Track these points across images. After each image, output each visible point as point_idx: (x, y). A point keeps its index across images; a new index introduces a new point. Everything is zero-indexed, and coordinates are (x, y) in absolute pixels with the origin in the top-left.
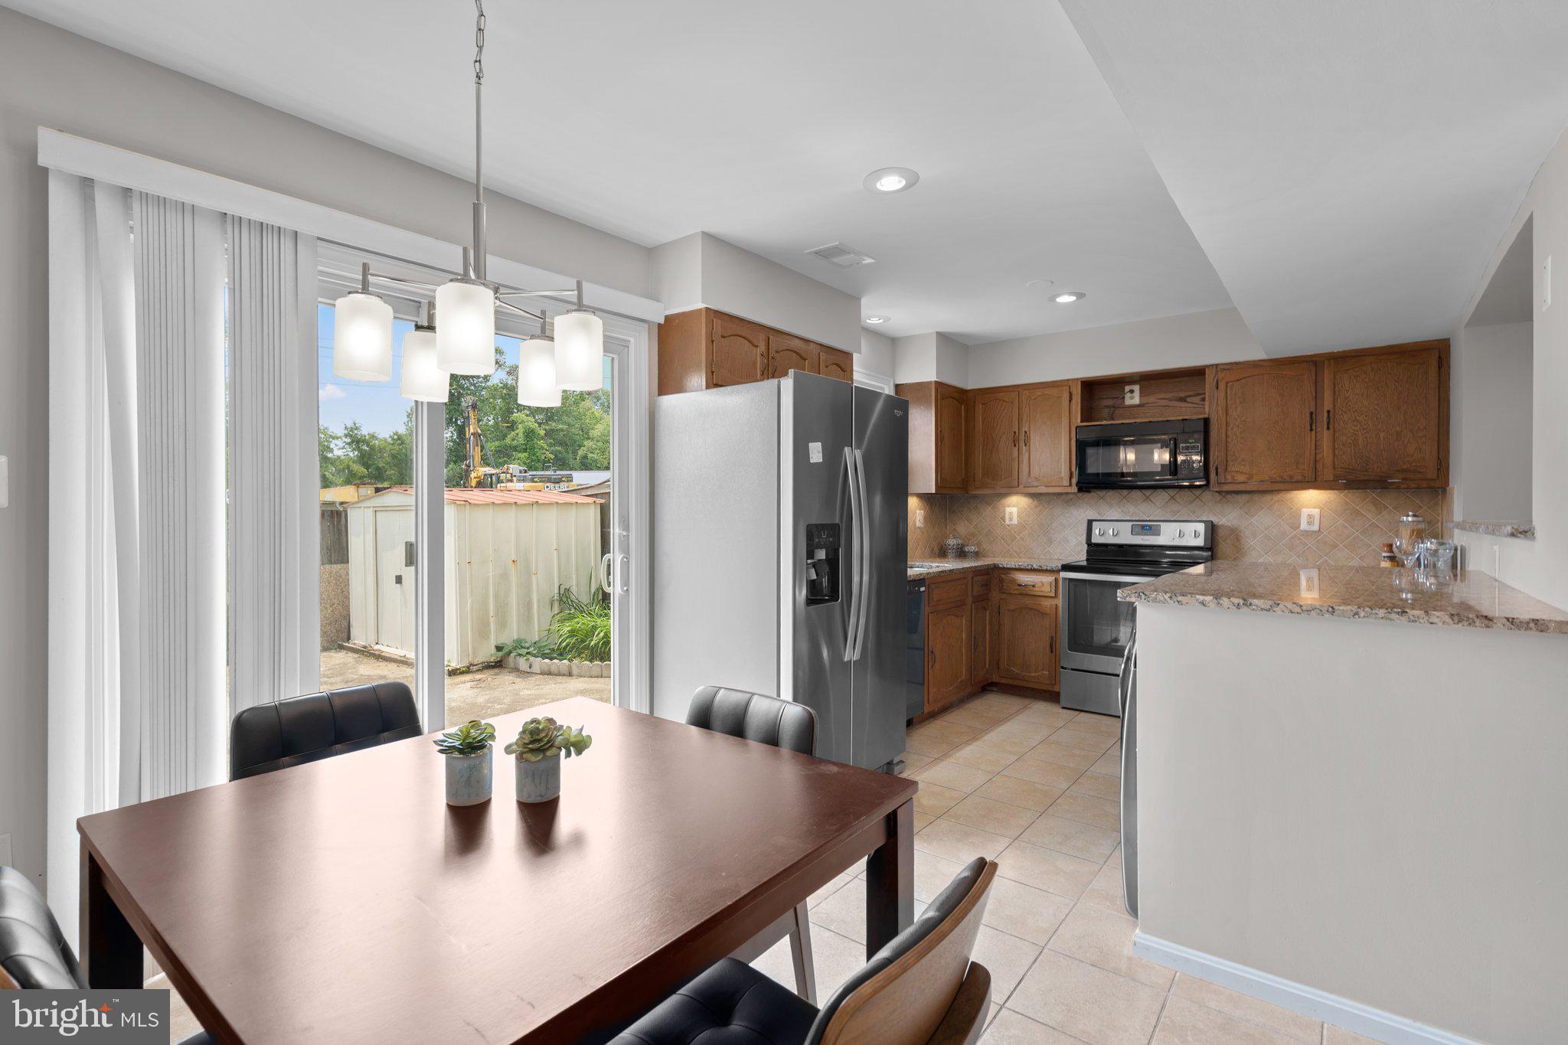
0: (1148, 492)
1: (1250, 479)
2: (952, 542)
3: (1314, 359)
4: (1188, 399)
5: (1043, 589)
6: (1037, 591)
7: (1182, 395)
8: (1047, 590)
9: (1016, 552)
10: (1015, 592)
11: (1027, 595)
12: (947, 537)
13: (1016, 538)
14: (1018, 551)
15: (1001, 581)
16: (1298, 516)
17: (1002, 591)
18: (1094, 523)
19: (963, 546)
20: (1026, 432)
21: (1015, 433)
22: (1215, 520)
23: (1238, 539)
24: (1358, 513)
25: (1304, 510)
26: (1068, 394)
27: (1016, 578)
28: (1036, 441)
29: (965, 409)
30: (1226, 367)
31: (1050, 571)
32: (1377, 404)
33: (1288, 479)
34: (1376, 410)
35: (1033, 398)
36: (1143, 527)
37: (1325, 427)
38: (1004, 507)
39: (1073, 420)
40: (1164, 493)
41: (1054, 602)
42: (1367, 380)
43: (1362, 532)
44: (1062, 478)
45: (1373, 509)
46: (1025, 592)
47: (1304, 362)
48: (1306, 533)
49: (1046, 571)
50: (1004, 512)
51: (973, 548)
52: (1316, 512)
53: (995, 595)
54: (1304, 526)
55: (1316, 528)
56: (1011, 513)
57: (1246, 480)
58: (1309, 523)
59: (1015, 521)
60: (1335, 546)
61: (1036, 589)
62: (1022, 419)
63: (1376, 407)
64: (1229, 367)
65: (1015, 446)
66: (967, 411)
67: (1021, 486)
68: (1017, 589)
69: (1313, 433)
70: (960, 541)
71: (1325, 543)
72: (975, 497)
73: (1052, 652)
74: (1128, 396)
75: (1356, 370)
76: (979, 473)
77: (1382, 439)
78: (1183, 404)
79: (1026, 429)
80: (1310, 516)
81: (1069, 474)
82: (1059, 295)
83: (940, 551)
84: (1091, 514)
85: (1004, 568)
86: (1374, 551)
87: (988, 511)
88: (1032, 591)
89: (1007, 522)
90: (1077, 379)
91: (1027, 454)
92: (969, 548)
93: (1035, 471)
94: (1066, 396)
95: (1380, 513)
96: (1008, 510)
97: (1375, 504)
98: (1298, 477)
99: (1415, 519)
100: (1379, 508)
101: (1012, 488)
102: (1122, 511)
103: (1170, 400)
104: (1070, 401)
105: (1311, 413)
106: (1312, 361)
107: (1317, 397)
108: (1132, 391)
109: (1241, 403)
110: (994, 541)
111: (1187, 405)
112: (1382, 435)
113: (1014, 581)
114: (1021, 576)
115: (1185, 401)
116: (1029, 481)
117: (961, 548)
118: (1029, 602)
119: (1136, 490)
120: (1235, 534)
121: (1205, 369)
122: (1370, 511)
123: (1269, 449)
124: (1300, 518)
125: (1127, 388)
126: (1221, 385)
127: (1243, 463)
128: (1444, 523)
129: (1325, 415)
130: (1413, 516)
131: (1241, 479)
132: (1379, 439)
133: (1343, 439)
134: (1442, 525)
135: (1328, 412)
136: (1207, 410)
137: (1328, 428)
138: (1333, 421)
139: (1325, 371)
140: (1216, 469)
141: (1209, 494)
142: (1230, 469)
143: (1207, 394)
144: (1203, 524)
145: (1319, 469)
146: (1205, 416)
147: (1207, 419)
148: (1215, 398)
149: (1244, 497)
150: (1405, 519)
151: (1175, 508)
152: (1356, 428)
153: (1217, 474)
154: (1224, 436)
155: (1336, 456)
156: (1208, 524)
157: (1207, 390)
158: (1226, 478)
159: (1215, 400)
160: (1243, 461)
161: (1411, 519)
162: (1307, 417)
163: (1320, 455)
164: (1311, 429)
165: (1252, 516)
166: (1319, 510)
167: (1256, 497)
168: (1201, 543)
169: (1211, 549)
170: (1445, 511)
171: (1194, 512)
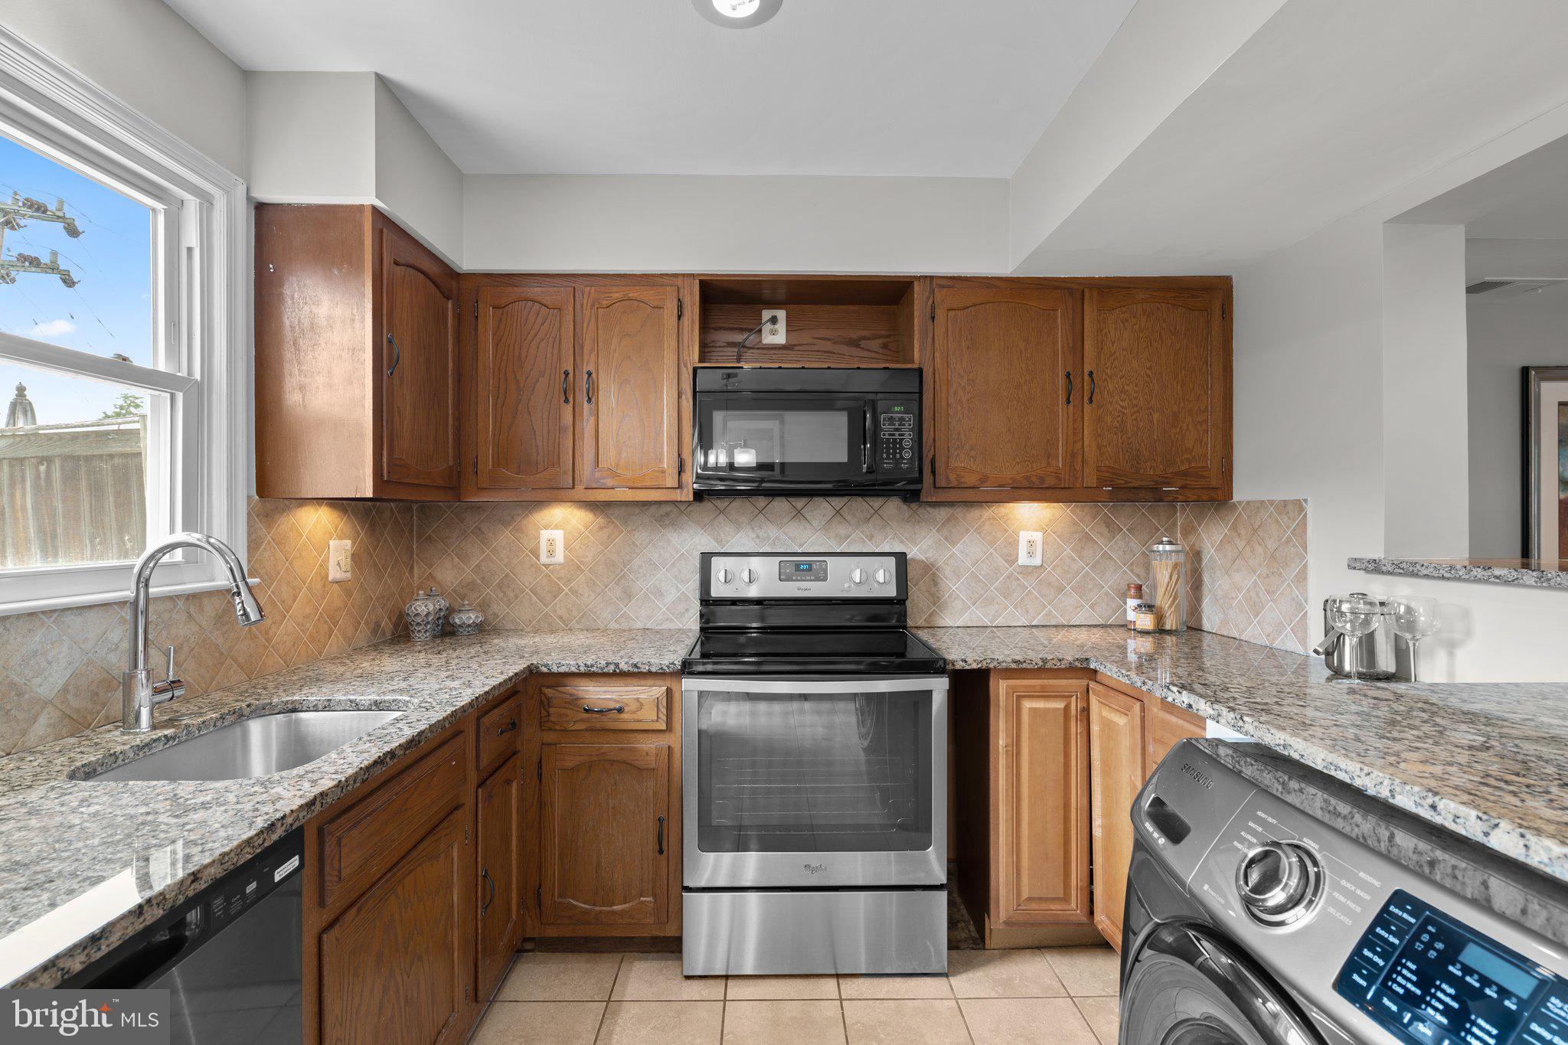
0: (800, 502)
1: (984, 482)
2: (423, 607)
3: (1069, 285)
4: (863, 343)
5: (640, 715)
6: (628, 720)
7: (853, 334)
8: (650, 717)
9: (561, 618)
10: (576, 727)
11: (605, 730)
12: (412, 596)
13: (561, 590)
14: (565, 616)
15: (545, 703)
16: (1014, 543)
17: (544, 724)
18: (714, 559)
19: (451, 611)
20: (590, 374)
21: (566, 374)
22: (913, 553)
23: (935, 581)
24: (1087, 538)
25: (1022, 534)
26: (676, 302)
27: (581, 694)
28: (610, 395)
29: (454, 311)
31: (656, 675)
32: (1150, 368)
33: (1038, 483)
34: (1148, 375)
35: (605, 303)
36: (797, 565)
37: (1062, 399)
38: (538, 529)
39: (685, 356)
40: (826, 504)
41: (663, 741)
42: (1136, 327)
43: (1094, 566)
44: (663, 472)
45: (1105, 531)
46: (598, 726)
47: (1057, 288)
48: (1027, 570)
49: (650, 674)
50: (538, 538)
51: (471, 617)
52: (1038, 536)
53: (530, 737)
54: (1022, 559)
55: (1037, 561)
56: (551, 542)
57: (977, 484)
58: (1031, 554)
59: (560, 557)
60: (1060, 589)
61: (624, 716)
62: (582, 346)
63: (1149, 372)
64: (950, 283)
65: (567, 401)
66: (459, 318)
67: (580, 487)
68: (582, 720)
69: (1071, 405)
70: (443, 603)
71: (1049, 584)
72: (477, 508)
73: (661, 852)
74: (767, 328)
75: (1124, 309)
76: (487, 456)
77: (1155, 422)
79: (591, 368)
80: (1031, 543)
81: (676, 465)
83: (396, 626)
84: (708, 544)
85: (551, 674)
86: (1107, 594)
87: (504, 538)
88: (617, 720)
89: (544, 559)
90: (693, 275)
91: (592, 419)
92: (464, 616)
93: (608, 457)
94: (671, 307)
95: (1114, 538)
96: (545, 535)
97: (1108, 524)
98: (1050, 481)
99: (1171, 547)
100: (1113, 529)
101: (553, 492)
102: (758, 537)
104: (679, 319)
105: (1068, 375)
106: (1068, 289)
107: (1077, 346)
108: (774, 320)
109: (968, 348)
110: (517, 597)
112: (1156, 416)
113: (574, 702)
114: (591, 689)
115: (858, 346)
116: (597, 475)
117: (446, 617)
118: (609, 746)
119: (780, 498)
120: (929, 570)
121: (912, 283)
122: (1101, 534)
123: (1009, 430)
124: (1018, 545)
125: (766, 314)
126: (940, 314)
127: (973, 453)
128: (1209, 553)
129: (1086, 377)
130: (1170, 543)
131: (971, 480)
132: (1152, 421)
133: (1109, 419)
134: (1196, 556)
135: (1091, 374)
136: (917, 355)
137: (1091, 401)
138: (1097, 390)
139: (1086, 307)
140: (933, 462)
141: (893, 506)
142: (953, 464)
143: (916, 328)
144: (893, 559)
145: (1078, 467)
146: (916, 366)
147: (920, 371)
148: (931, 335)
149: (943, 513)
150: (1161, 547)
151: (842, 530)
152: (1124, 404)
153: (933, 472)
154: (944, 403)
155: (1099, 447)
156: (901, 558)
157: (916, 320)
158: (949, 481)
159: (930, 340)
160: (972, 449)
161: (1168, 548)
162: (1061, 381)
163: (1079, 445)
164: (1068, 402)
165: (954, 544)
166: (1040, 534)
167: (959, 512)
168: (891, 592)
169: (904, 601)
170: (1212, 538)
171: (871, 537)
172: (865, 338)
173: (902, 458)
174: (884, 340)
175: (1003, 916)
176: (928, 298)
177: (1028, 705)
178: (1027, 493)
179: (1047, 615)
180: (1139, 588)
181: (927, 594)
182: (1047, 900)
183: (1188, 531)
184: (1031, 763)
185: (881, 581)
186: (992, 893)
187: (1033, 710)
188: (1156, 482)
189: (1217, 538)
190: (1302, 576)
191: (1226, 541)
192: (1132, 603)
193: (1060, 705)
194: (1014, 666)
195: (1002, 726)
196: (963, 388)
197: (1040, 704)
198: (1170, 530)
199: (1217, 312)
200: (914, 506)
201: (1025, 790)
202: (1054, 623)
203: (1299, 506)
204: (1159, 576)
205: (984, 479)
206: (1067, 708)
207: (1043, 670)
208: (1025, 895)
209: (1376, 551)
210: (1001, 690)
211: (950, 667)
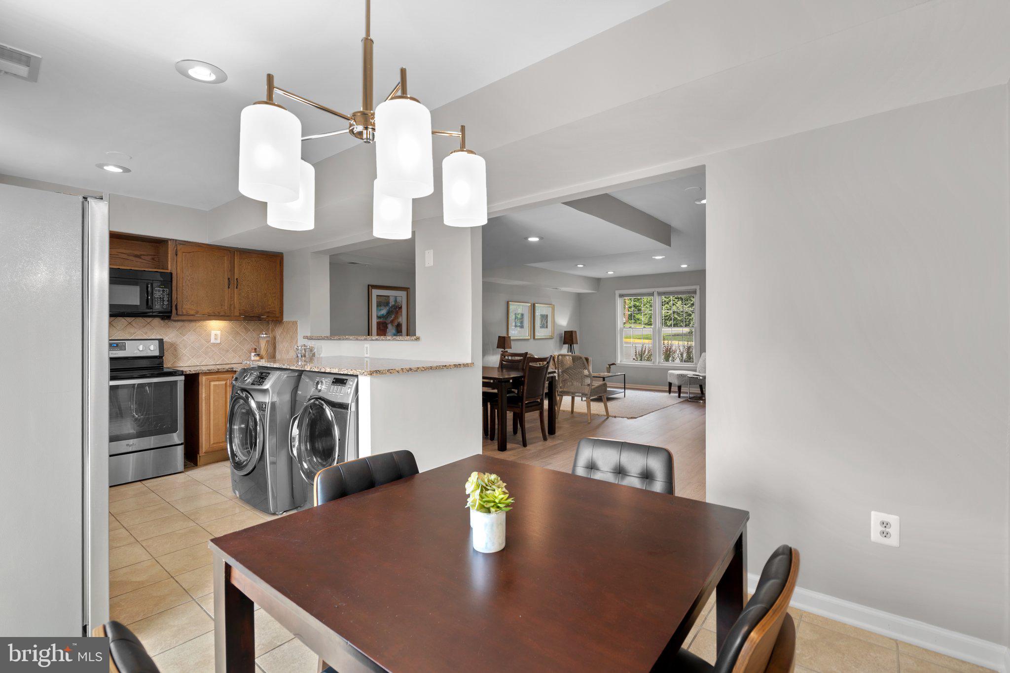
4: (142, 257)
7: (138, 253)
16: (209, 335)
22: (166, 339)
23: (176, 349)
24: (238, 333)
25: (212, 332)
30: (182, 243)
32: (257, 279)
33: (218, 314)
34: (256, 281)
37: (227, 286)
42: (253, 265)
43: (240, 343)
48: (214, 345)
52: (219, 333)
54: (213, 341)
55: (218, 341)
57: (194, 314)
58: (216, 339)
60: (228, 351)
64: (184, 243)
69: (230, 289)
71: (223, 349)
75: (248, 259)
78: (138, 259)
80: (216, 335)
82: (107, 165)
86: (245, 352)
97: (246, 328)
98: (222, 314)
99: (267, 336)
100: (247, 330)
103: (128, 255)
105: (229, 279)
107: (232, 270)
109: (191, 266)
111: (140, 260)
112: (259, 294)
115: (140, 257)
120: (174, 346)
121: (168, 241)
122: (243, 331)
123: (207, 296)
124: (211, 336)
126: (179, 253)
127: (192, 303)
128: (278, 337)
129: (235, 280)
130: (266, 334)
131: (192, 312)
132: (258, 296)
133: (243, 294)
134: (275, 338)
135: (237, 279)
136: (169, 267)
137: (237, 288)
138: (239, 284)
139: (236, 258)
140: (176, 306)
141: (157, 321)
142: (184, 306)
143: (169, 257)
144: (157, 341)
145: (232, 309)
146: (169, 271)
147: (171, 274)
148: (175, 261)
149: (180, 324)
150: (262, 336)
151: (132, 330)
152: (249, 290)
153: (176, 309)
154: (181, 285)
155: (240, 303)
156: (161, 342)
157: (169, 255)
158: (182, 312)
159: (175, 262)
160: (192, 301)
161: (265, 336)
162: (227, 280)
163: (233, 302)
164: (229, 288)
165: (184, 335)
166: (220, 332)
167: (186, 324)
168: (157, 353)
169: (162, 357)
170: (278, 332)
171: (146, 333)
172: (144, 255)
173: (163, 304)
174: (153, 257)
175: (204, 450)
176: (175, 247)
177: (212, 383)
178: (213, 317)
179: (222, 360)
180: (256, 349)
181: (172, 355)
182: (219, 443)
183: (273, 330)
184: (214, 401)
185: (152, 349)
186: (200, 444)
187: (215, 385)
188: (259, 315)
189: (280, 332)
190: (297, 342)
191: (282, 333)
192: (253, 354)
193: (224, 382)
194: (208, 371)
195: (204, 391)
196: (189, 280)
197: (217, 383)
198: (267, 330)
199: (279, 263)
200: (166, 321)
201: (212, 410)
202: (225, 363)
203: (296, 322)
204: (262, 345)
205: (197, 312)
206: (226, 384)
207: (218, 372)
208: (212, 443)
209: (309, 335)
210: (203, 380)
211: (185, 373)
